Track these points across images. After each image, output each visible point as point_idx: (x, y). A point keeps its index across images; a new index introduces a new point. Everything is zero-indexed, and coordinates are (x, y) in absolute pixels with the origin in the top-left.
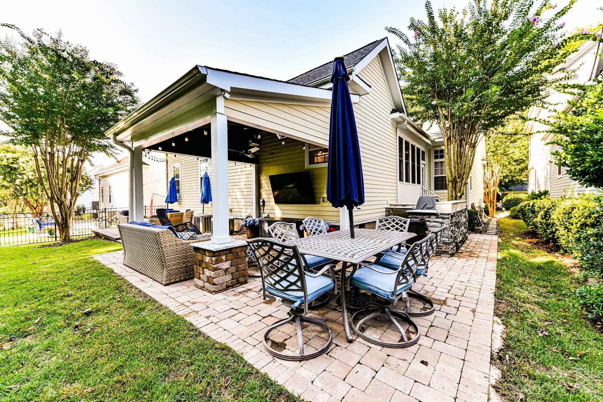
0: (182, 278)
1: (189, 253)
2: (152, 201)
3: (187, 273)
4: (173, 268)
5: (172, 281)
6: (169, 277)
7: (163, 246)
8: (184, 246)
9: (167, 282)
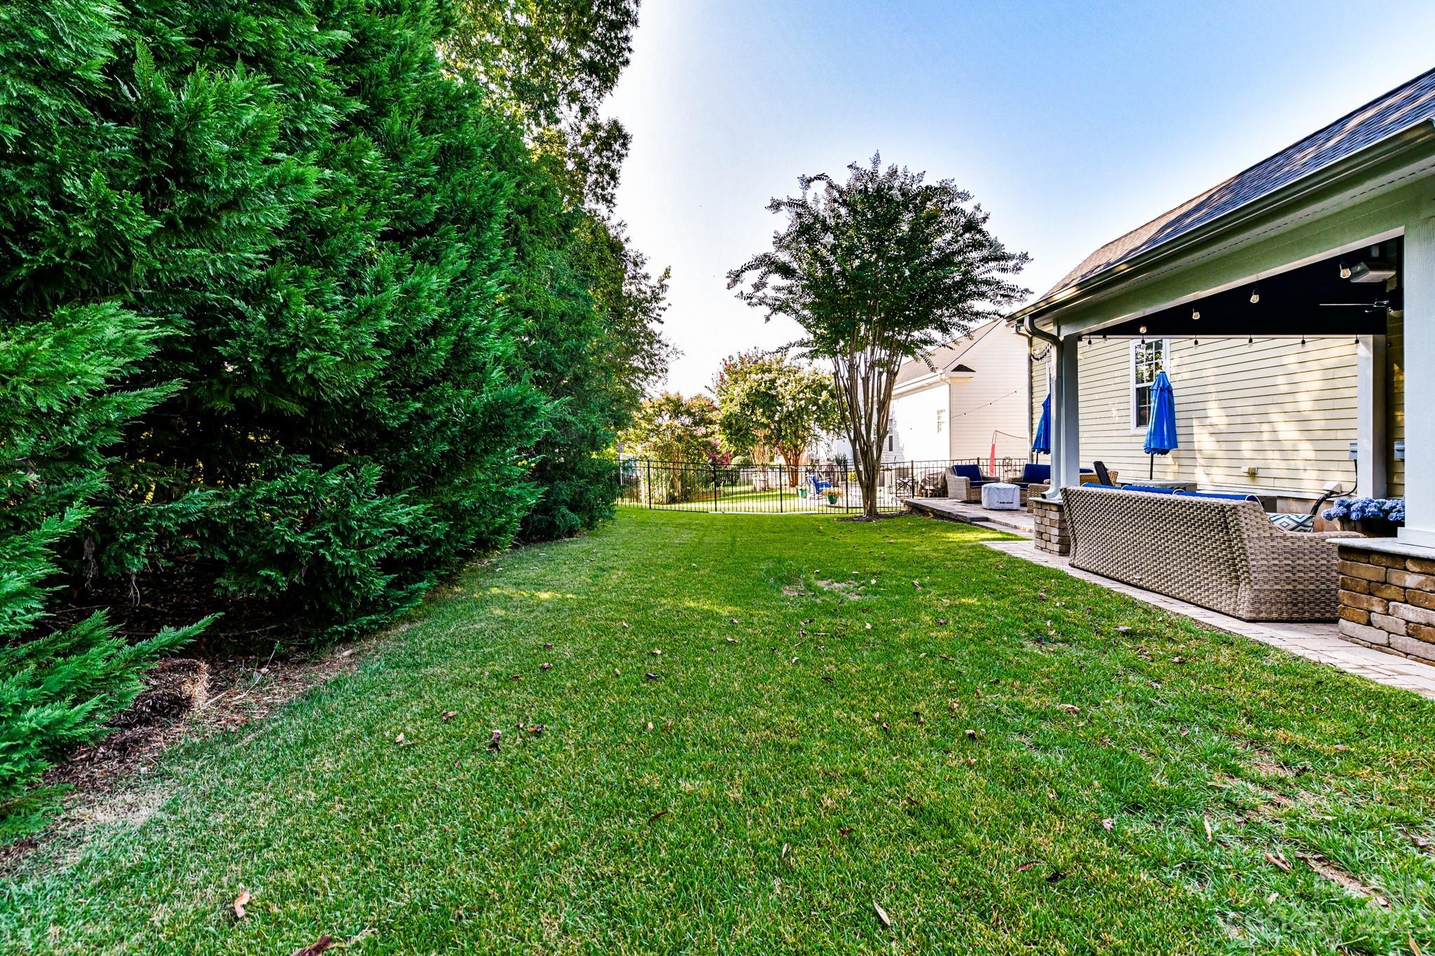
0: (1285, 615)
1: (1301, 562)
2: (993, 446)
3: (1295, 605)
4: (1266, 587)
5: (1263, 615)
6: (1257, 605)
7: (1245, 536)
8: (1288, 543)
9: (1254, 615)
